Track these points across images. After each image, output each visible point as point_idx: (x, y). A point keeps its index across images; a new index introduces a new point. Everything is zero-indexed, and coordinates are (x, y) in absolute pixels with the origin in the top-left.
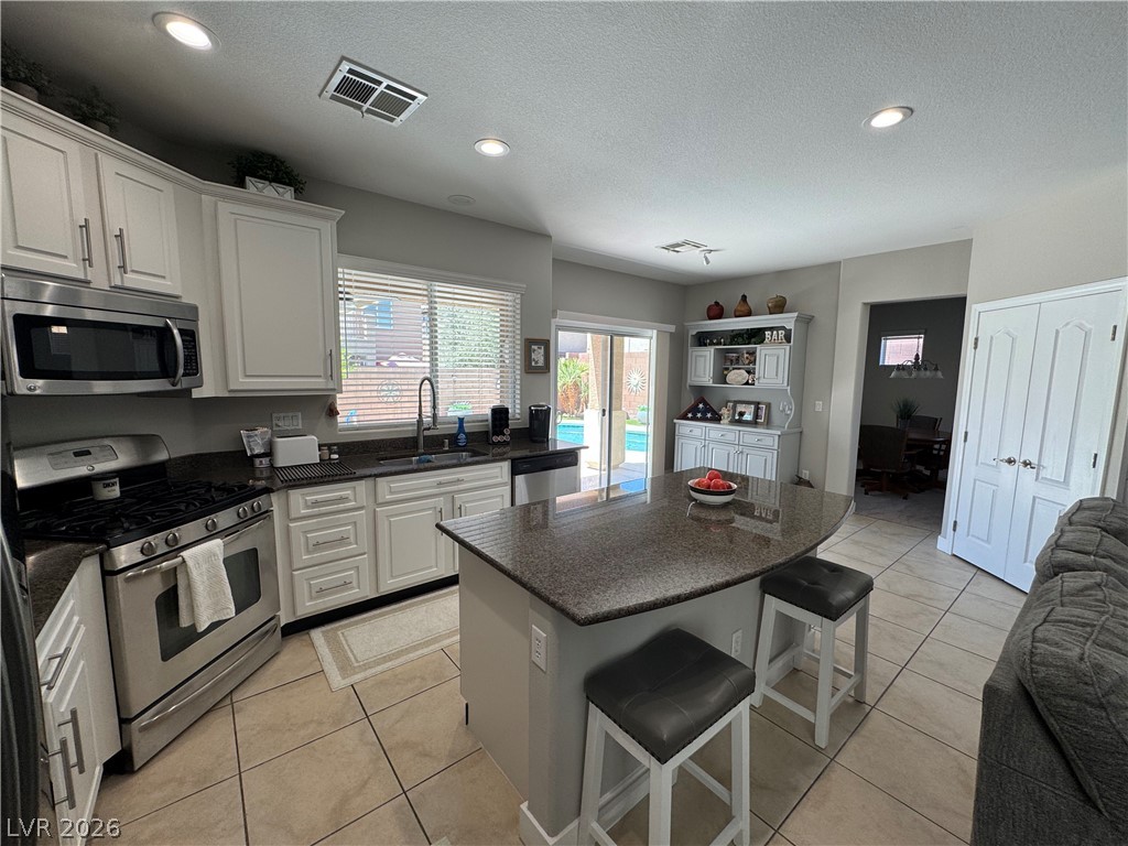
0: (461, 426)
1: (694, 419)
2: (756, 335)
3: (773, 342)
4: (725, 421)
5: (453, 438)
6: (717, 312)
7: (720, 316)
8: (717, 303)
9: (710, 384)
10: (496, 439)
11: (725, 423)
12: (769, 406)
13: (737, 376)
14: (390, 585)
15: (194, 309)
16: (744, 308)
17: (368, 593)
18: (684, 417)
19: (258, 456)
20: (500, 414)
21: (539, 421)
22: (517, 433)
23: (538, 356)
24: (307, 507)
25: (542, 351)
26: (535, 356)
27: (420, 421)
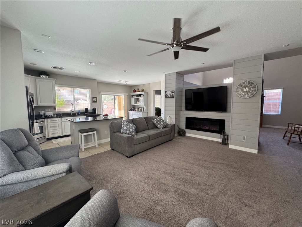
0: (79, 111)
1: (132, 111)
2: (140, 95)
3: (142, 97)
4: (137, 111)
5: (78, 113)
6: (135, 91)
7: (135, 92)
8: (135, 90)
9: (134, 104)
10: (86, 113)
11: (136, 111)
12: (143, 108)
13: (138, 103)
14: (64, 134)
15: (32, 94)
16: (138, 91)
17: (61, 135)
18: (130, 111)
19: (42, 115)
20: (87, 110)
21: (94, 110)
22: (90, 113)
23: (95, 100)
24: (50, 121)
25: (95, 99)
26: (94, 100)
27: (71, 110)
